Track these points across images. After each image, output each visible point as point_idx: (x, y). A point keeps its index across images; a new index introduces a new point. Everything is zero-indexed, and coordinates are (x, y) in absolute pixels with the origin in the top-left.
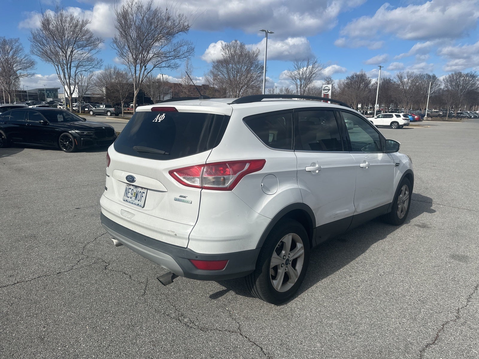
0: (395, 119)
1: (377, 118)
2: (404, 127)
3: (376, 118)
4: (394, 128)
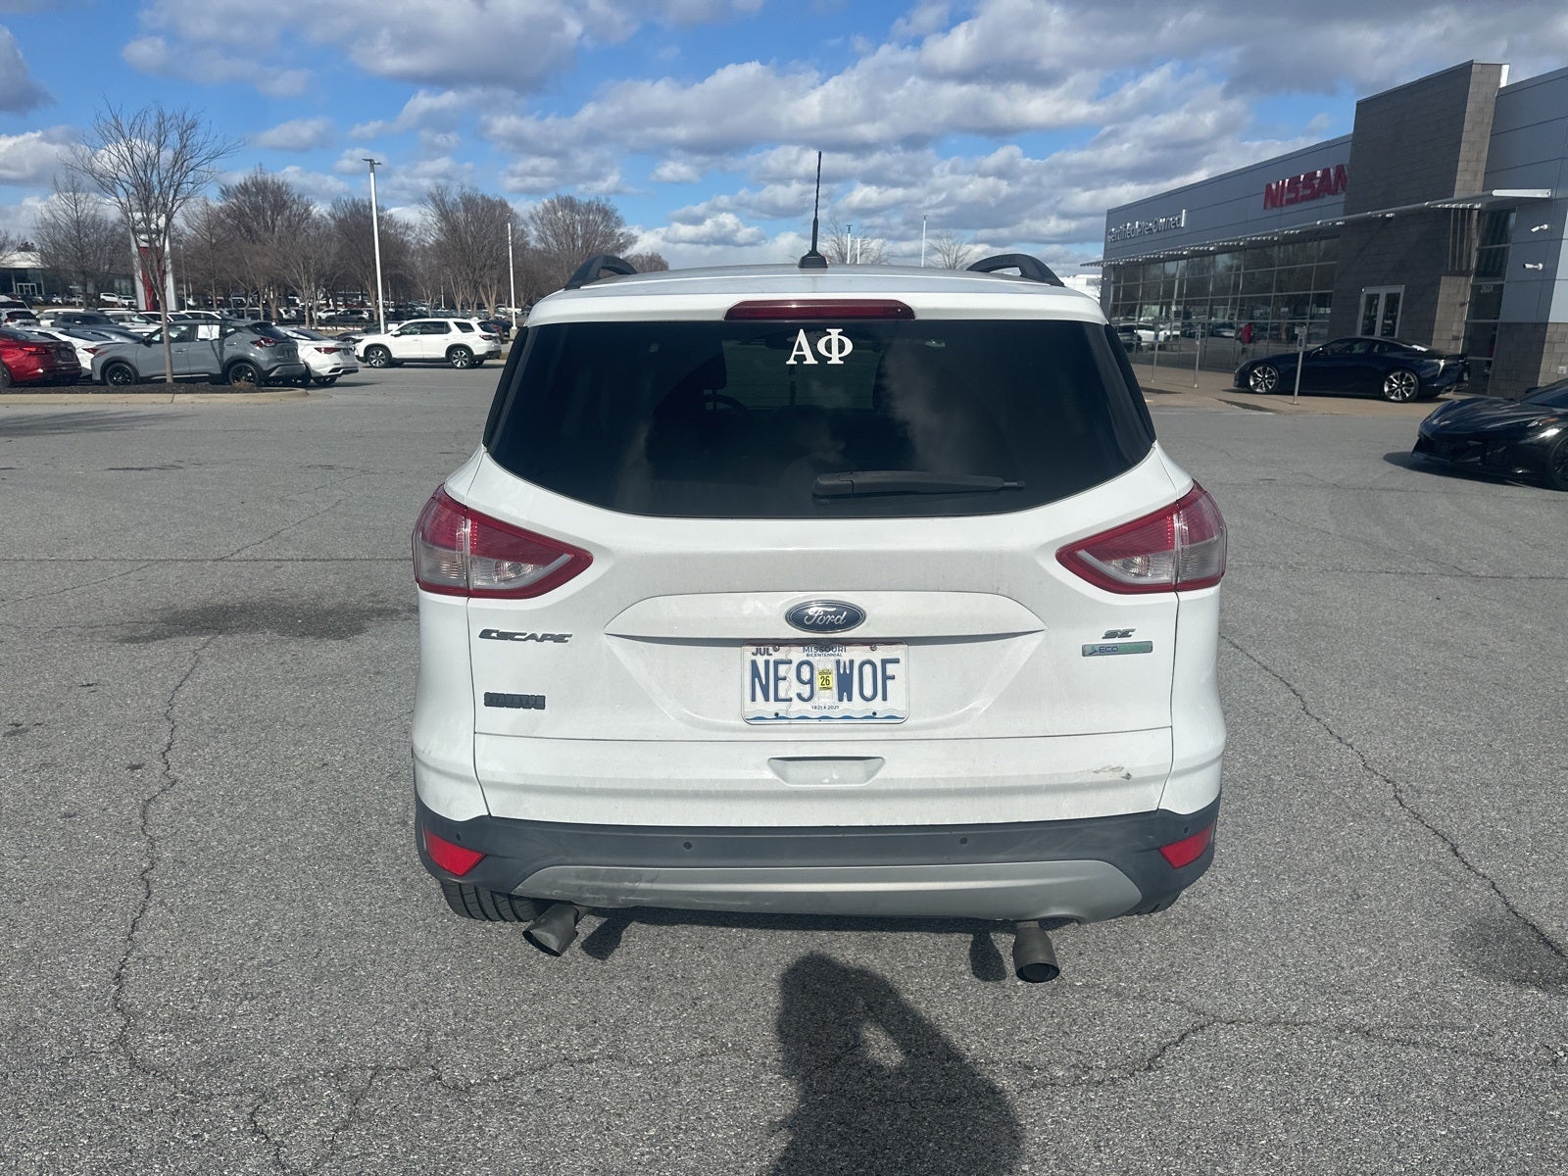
0: (456, 336)
1: (402, 334)
2: (486, 362)
3: (396, 336)
4: (458, 365)
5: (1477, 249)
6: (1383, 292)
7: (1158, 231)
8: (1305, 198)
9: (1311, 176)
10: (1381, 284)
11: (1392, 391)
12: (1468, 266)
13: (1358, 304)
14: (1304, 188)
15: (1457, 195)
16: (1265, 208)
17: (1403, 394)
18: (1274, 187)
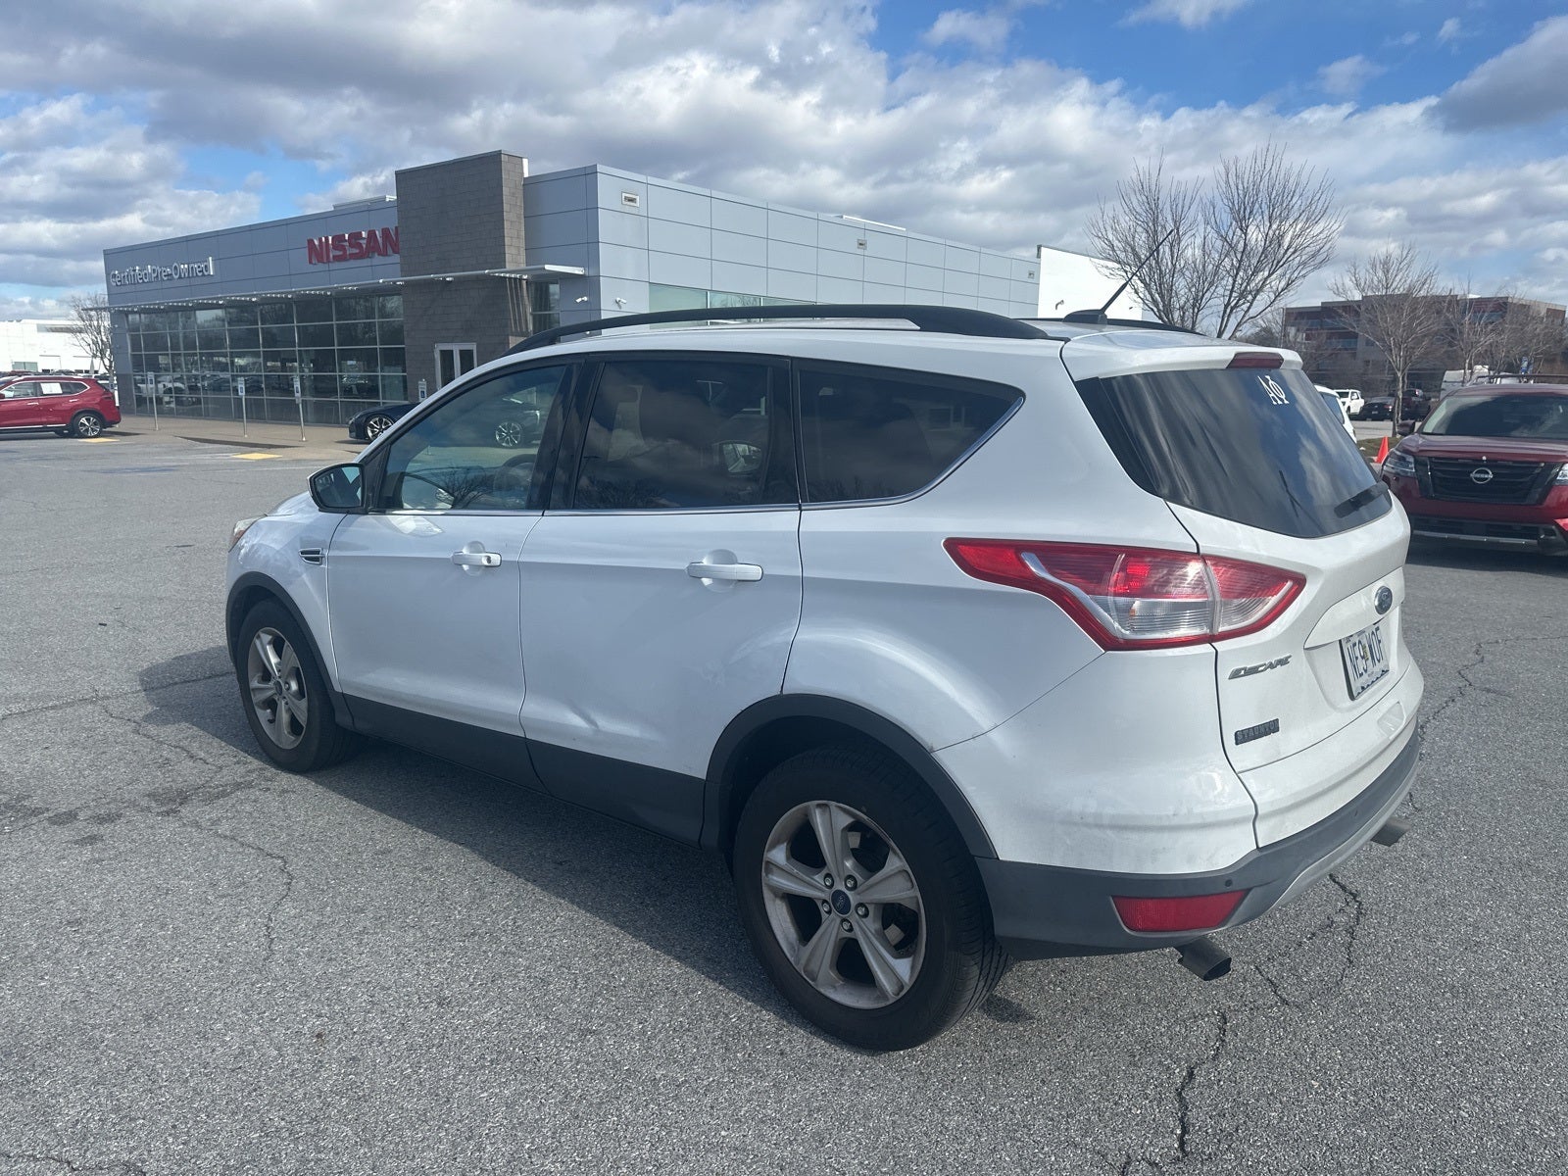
5: (531, 314)
6: (456, 348)
7: (180, 277)
8: (354, 257)
9: (356, 236)
10: (452, 341)
11: (502, 439)
12: (527, 328)
13: (434, 359)
14: (351, 246)
15: (509, 267)
16: (310, 262)
17: (512, 441)
18: (316, 242)
